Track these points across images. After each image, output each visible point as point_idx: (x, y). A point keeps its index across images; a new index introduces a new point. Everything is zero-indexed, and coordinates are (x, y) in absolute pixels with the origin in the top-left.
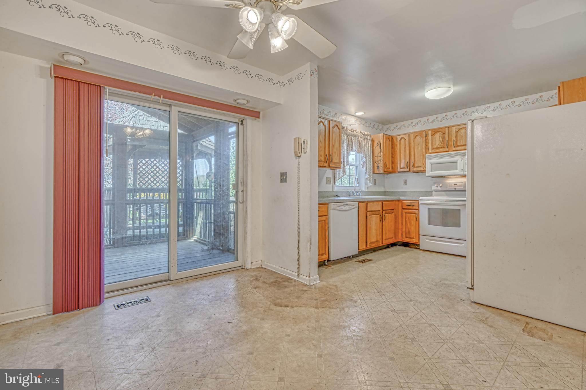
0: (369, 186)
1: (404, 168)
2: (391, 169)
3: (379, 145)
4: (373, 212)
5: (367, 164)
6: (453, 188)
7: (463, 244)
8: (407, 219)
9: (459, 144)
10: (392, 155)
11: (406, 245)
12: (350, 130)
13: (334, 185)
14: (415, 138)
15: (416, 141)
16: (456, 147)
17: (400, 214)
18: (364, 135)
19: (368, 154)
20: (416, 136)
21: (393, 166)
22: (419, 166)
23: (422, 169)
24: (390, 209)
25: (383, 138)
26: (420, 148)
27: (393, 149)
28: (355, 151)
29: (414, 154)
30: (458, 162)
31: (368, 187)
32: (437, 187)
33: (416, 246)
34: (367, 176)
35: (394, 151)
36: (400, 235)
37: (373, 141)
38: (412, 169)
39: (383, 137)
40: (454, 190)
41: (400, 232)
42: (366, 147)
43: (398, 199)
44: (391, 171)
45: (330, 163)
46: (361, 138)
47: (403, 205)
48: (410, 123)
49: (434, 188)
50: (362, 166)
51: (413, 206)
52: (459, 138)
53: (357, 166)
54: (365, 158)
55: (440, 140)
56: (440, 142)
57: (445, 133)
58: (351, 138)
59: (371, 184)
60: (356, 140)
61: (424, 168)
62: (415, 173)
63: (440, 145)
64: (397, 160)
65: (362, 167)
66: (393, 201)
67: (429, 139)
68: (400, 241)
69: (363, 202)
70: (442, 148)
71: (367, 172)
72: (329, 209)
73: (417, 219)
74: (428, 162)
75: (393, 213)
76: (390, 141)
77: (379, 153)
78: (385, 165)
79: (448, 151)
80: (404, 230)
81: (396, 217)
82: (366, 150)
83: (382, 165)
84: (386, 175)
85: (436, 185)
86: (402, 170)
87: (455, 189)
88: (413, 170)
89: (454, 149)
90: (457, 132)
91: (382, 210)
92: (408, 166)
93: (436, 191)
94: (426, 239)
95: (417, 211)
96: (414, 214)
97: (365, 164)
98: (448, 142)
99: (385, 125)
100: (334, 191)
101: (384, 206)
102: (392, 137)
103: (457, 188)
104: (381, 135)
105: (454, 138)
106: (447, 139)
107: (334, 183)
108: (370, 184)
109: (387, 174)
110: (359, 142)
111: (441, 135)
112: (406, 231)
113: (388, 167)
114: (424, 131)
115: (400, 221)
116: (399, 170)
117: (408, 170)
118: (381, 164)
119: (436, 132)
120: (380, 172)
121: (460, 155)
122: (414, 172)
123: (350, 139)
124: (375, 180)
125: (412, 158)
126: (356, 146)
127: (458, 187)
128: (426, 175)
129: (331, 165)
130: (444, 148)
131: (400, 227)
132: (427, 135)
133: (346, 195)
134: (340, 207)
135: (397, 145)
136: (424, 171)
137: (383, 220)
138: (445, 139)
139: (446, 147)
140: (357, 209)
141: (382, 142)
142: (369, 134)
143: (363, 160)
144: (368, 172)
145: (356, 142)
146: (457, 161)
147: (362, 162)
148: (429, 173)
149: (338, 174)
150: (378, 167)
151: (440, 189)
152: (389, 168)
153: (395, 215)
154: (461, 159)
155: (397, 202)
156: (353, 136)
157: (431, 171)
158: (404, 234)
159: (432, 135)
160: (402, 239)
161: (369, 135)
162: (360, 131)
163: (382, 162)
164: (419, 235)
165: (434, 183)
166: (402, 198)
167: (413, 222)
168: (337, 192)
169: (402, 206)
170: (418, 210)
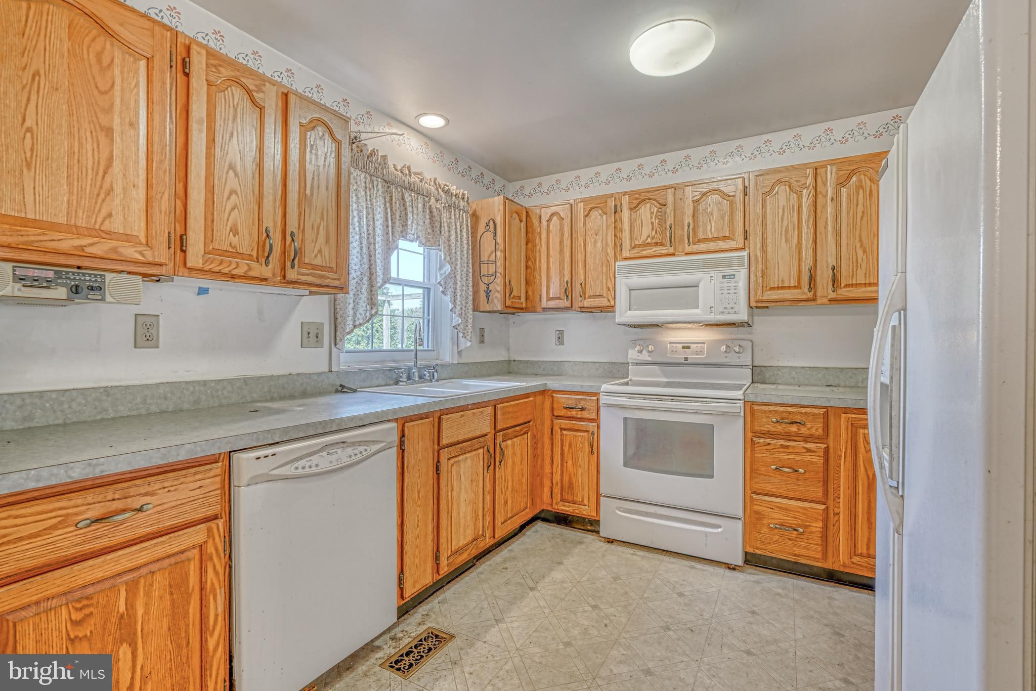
0: (462, 347)
1: (559, 298)
2: (523, 300)
3: (492, 229)
4: (463, 445)
5: (455, 284)
6: (680, 357)
7: (719, 527)
8: (566, 448)
9: (701, 236)
10: (527, 261)
11: (563, 520)
12: (399, 168)
13: (334, 350)
14: (586, 216)
15: (590, 223)
16: (694, 244)
17: (547, 431)
18: (447, 192)
19: (459, 253)
20: (591, 209)
21: (530, 293)
22: (598, 294)
23: (604, 302)
24: (520, 422)
25: (502, 211)
26: (599, 244)
27: (530, 245)
28: (418, 237)
29: (585, 261)
30: (701, 285)
31: (460, 353)
32: (641, 352)
33: (590, 525)
34: (457, 320)
35: (533, 251)
36: (547, 490)
37: (475, 217)
38: (578, 303)
39: (502, 208)
40: (683, 361)
41: (547, 483)
42: (453, 232)
43: (542, 389)
44: (524, 306)
45: (288, 264)
46: (437, 200)
47: (555, 406)
48: (573, 179)
49: (633, 354)
50: (441, 289)
51: (583, 409)
52: (701, 218)
53: (429, 289)
54: (451, 263)
55: (652, 223)
56: (653, 229)
57: (665, 205)
58: (403, 195)
59: (469, 344)
60: (420, 205)
61: (609, 300)
62: (583, 314)
63: (653, 238)
64: (540, 275)
65: (443, 292)
66: (527, 396)
67: (624, 220)
68: (545, 508)
69: (421, 417)
70: (656, 244)
71: (455, 307)
72: (235, 482)
73: (594, 449)
74: (623, 284)
75: (526, 433)
76: (521, 221)
77: (491, 253)
78: (508, 288)
79: (673, 254)
80: (557, 477)
81: (536, 444)
82: (453, 241)
83: (499, 288)
84: (510, 315)
85: (638, 348)
86: (552, 304)
87: (686, 359)
88: (581, 304)
89: (688, 249)
90: (698, 201)
91: (493, 432)
92: (568, 292)
93: (637, 364)
94: (619, 509)
95: (592, 426)
96: (585, 434)
97: (449, 282)
98: (673, 228)
99: (510, 181)
100: (333, 370)
101: (499, 416)
102: (527, 212)
103: (692, 358)
104: (498, 201)
105: (688, 219)
106: (670, 220)
107: (335, 340)
108: (465, 344)
109: (514, 314)
110: (431, 212)
111: (656, 209)
112: (562, 480)
113: (515, 293)
114: (612, 195)
115: (547, 453)
116: (544, 303)
117: (568, 304)
118: (497, 286)
119: (644, 200)
120: (495, 309)
121: (708, 265)
122: (583, 310)
123: (396, 195)
124: (482, 329)
125: (580, 270)
126: (421, 222)
127: (692, 353)
128: (617, 320)
129: (291, 275)
130: (662, 244)
131: (547, 469)
132: (619, 209)
133: (383, 383)
134: (301, 463)
135: (540, 234)
136: (610, 309)
137: (497, 464)
138: (665, 222)
139: (668, 243)
140: (393, 452)
141: (499, 220)
142: (463, 194)
143: (442, 272)
144: (458, 308)
145: (420, 210)
146: (699, 282)
147: (441, 275)
148: (625, 314)
149: (351, 312)
150: (488, 292)
151: (650, 359)
152: (519, 298)
153: (533, 437)
154: (709, 278)
155: (539, 399)
156: (409, 188)
157: (630, 310)
158: (557, 490)
159: (631, 209)
160: (552, 505)
161: (463, 199)
162: (435, 179)
163: (499, 280)
164: (598, 495)
165: (634, 342)
166: (553, 384)
167: (583, 456)
168: (347, 373)
169: (552, 409)
170: (596, 420)
